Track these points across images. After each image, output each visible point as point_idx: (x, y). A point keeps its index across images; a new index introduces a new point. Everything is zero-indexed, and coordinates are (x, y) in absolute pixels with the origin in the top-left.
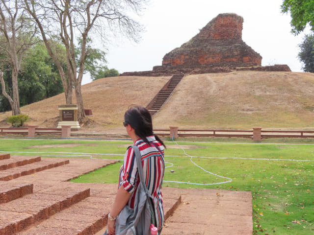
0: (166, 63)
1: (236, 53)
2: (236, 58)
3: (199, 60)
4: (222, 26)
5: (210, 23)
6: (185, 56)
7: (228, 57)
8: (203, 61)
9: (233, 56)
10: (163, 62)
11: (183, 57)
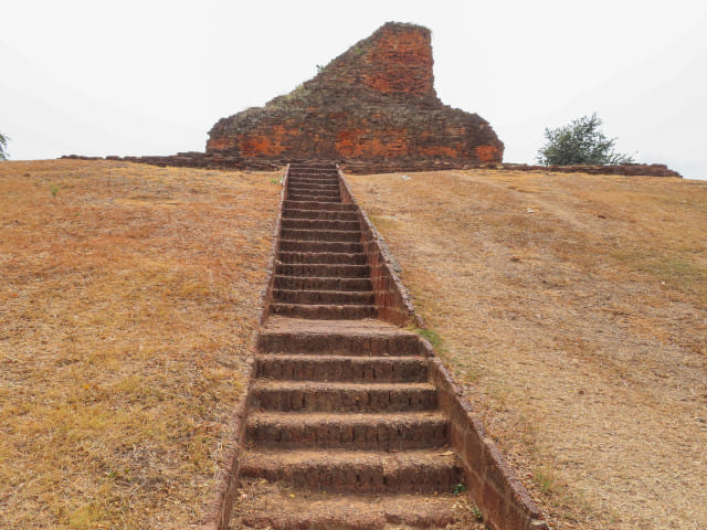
0: (222, 147)
1: (453, 132)
2: (455, 147)
3: (338, 145)
4: (395, 56)
5: (360, 45)
6: (287, 128)
7: (430, 141)
8: (352, 148)
9: (445, 141)
10: (208, 142)
11: (281, 131)
